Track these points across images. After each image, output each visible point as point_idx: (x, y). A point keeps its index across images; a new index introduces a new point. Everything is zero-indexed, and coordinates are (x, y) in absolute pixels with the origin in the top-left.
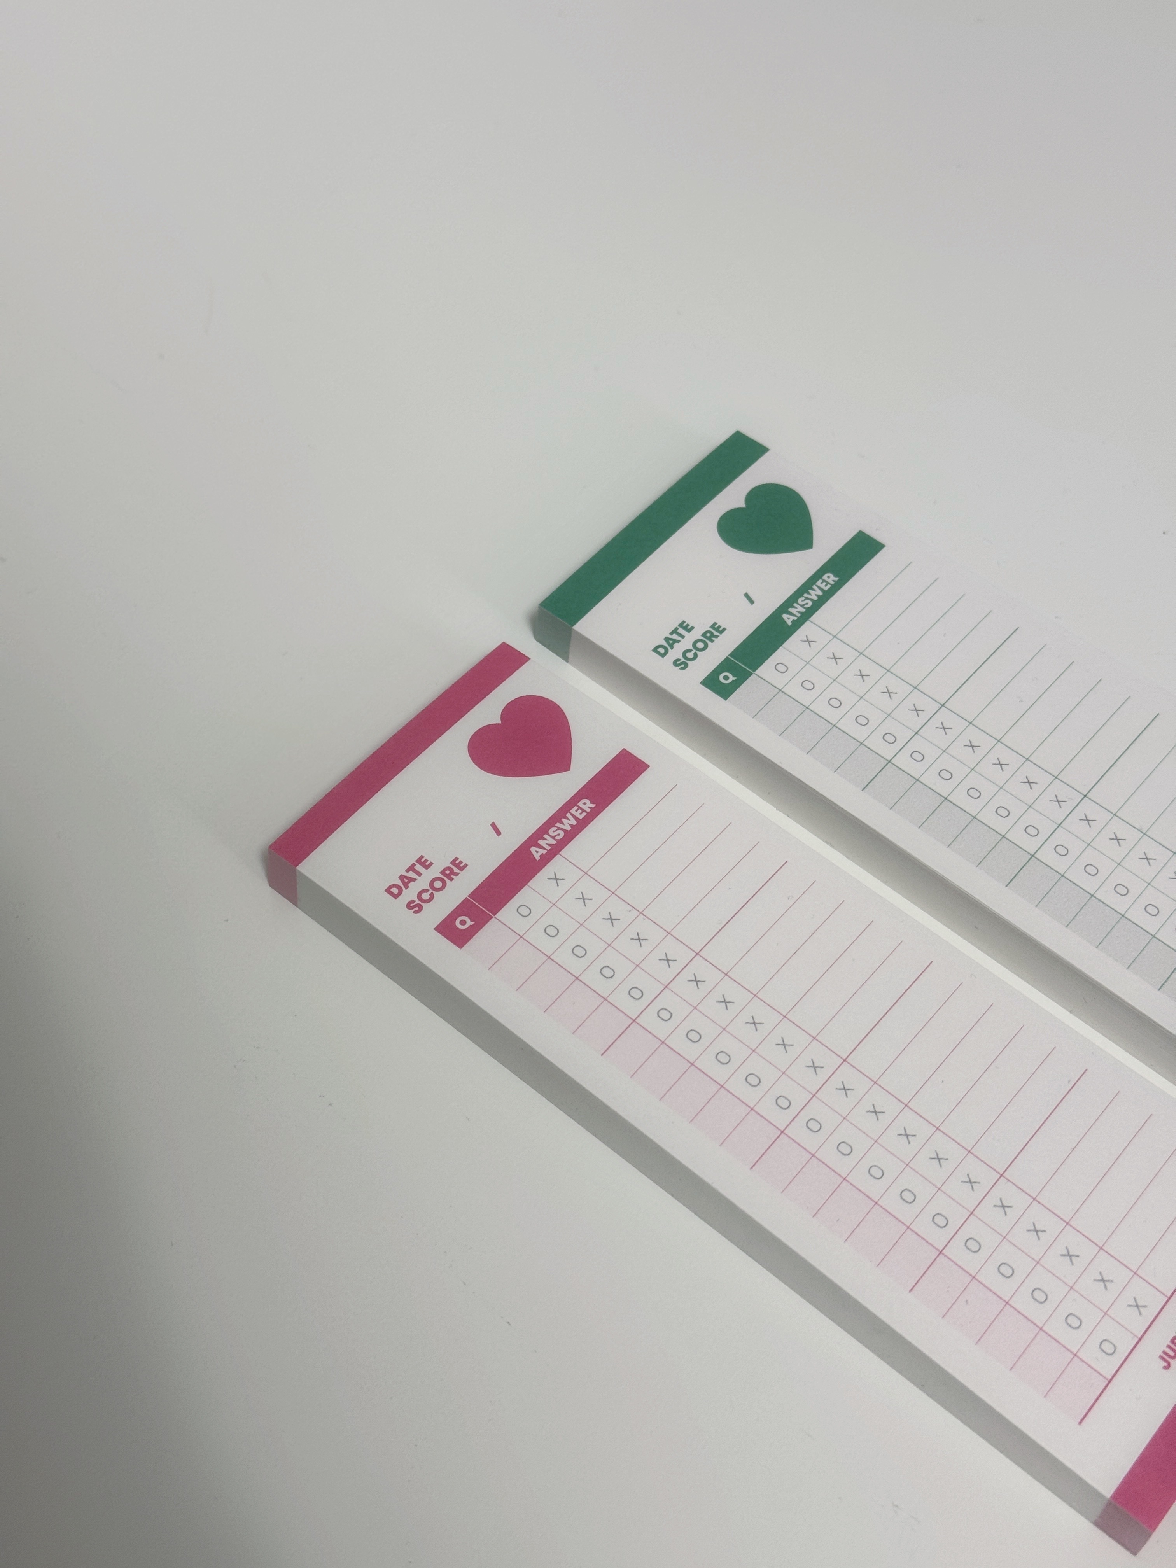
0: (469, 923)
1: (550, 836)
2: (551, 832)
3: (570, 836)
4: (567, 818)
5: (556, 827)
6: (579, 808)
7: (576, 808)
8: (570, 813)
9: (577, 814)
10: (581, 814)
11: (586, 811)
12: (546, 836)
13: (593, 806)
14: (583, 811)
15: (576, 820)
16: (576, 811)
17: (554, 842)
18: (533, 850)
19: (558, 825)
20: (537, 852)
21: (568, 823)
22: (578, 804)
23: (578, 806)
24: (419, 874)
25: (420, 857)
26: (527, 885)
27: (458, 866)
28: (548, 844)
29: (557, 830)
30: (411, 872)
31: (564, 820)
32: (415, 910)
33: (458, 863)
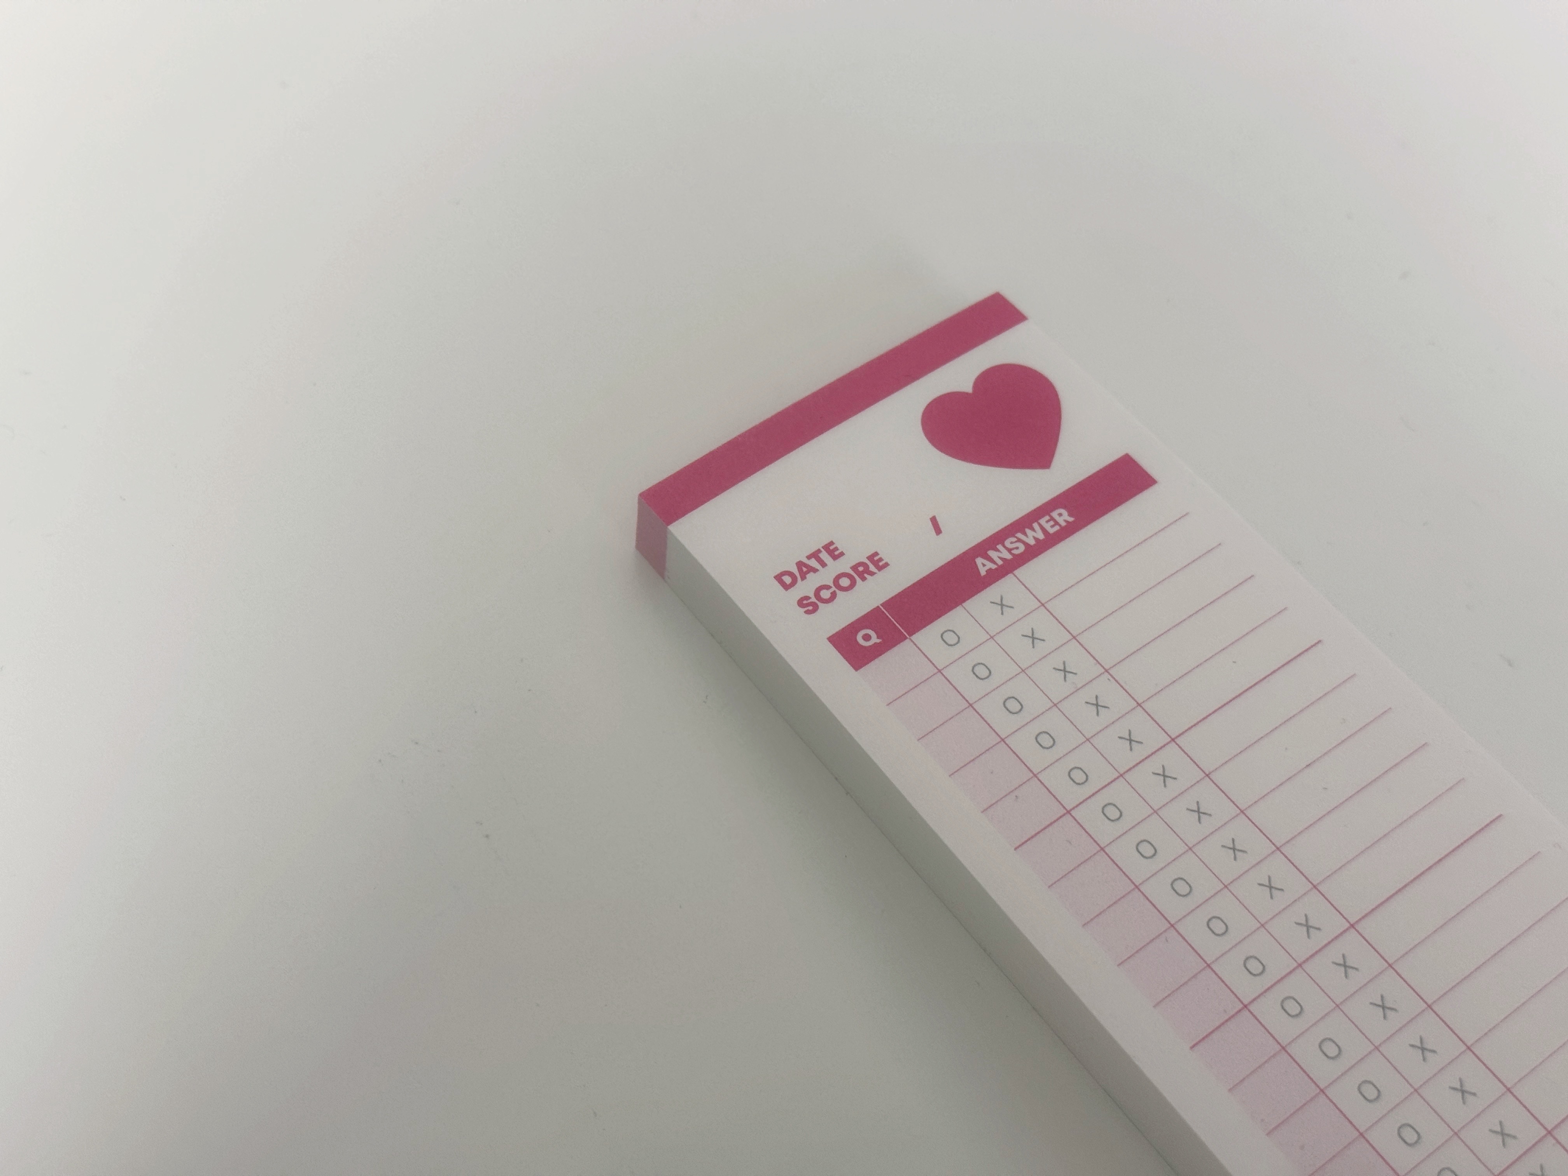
0: (875, 639)
1: (1004, 547)
2: (1007, 543)
3: (1032, 552)
4: (1033, 530)
5: (1016, 537)
6: (1052, 519)
7: (1047, 518)
8: (1039, 523)
9: (1047, 526)
10: (1052, 526)
11: (1060, 525)
12: (1000, 547)
13: (1071, 519)
14: (1056, 523)
15: (1044, 534)
16: (1047, 522)
17: (1008, 556)
18: (979, 561)
19: (1019, 535)
20: (984, 565)
21: (1032, 536)
22: (1051, 514)
23: (1051, 517)
24: (823, 564)
25: (829, 543)
26: (962, 606)
27: (876, 564)
28: (999, 557)
29: (1016, 542)
30: (813, 559)
31: (1028, 531)
32: (806, 609)
33: (877, 560)
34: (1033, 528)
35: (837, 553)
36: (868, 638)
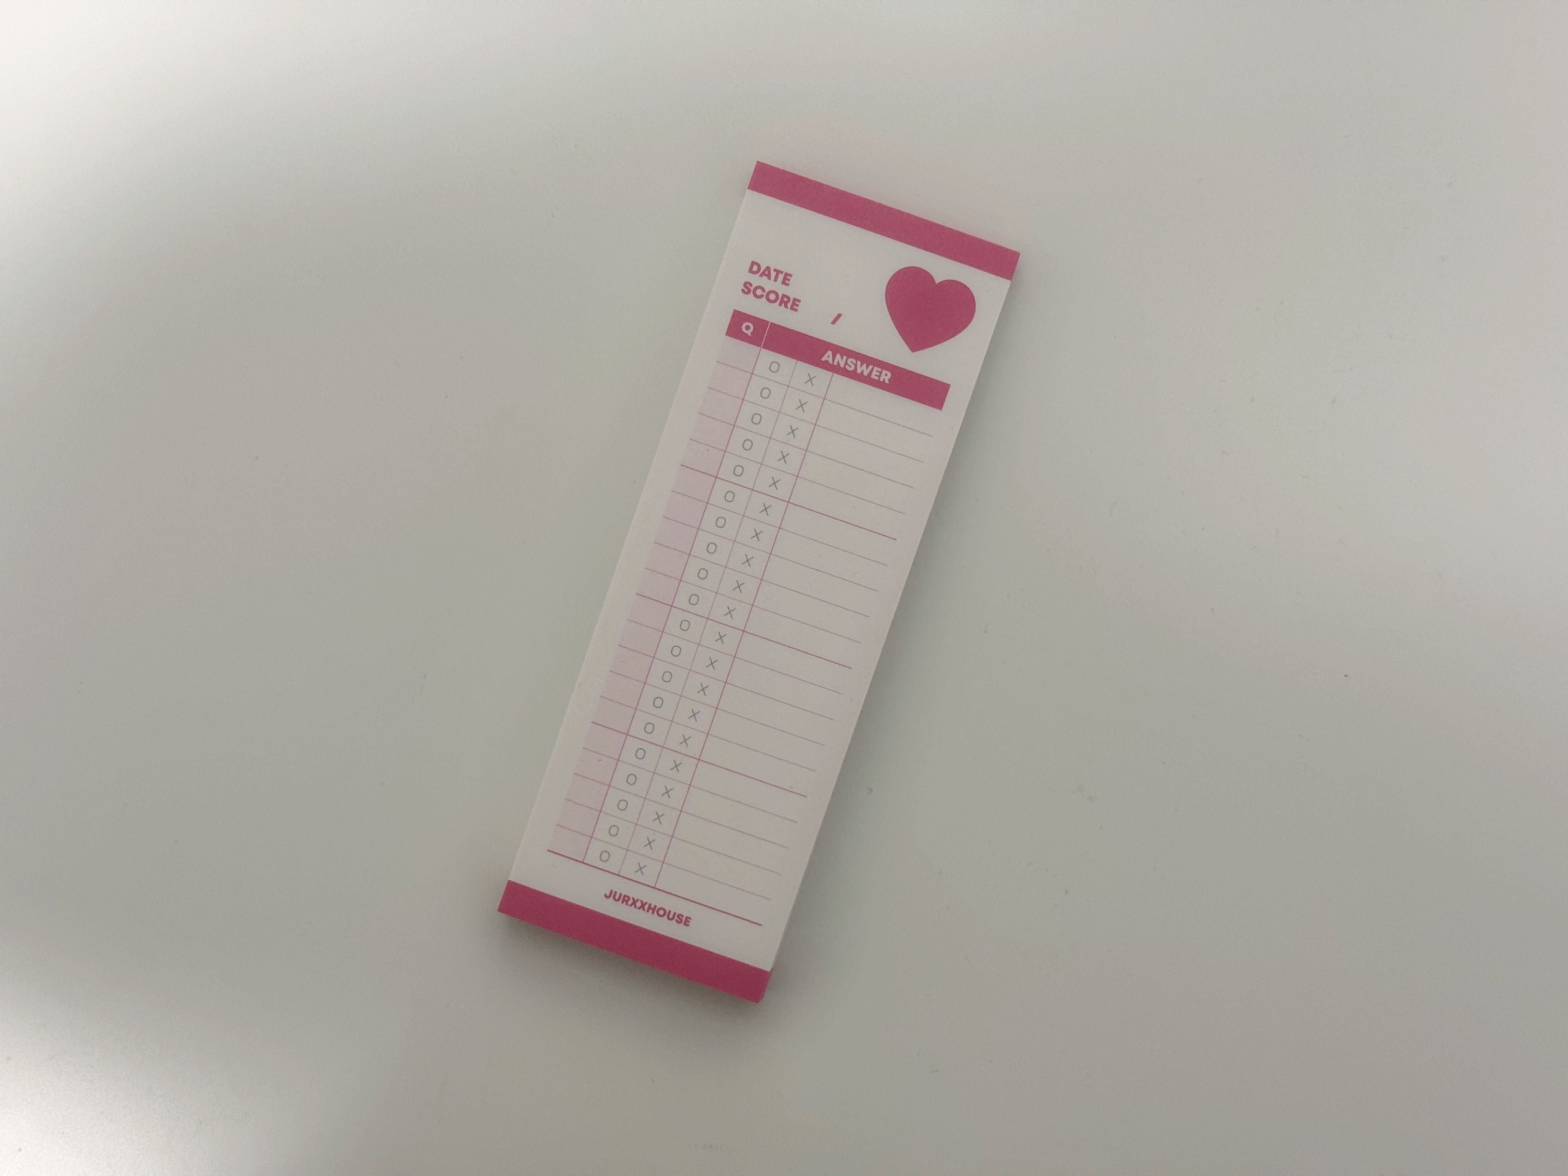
0: (749, 332)
1: (847, 361)
2: (850, 360)
3: (853, 375)
4: (867, 367)
5: (857, 362)
6: (881, 373)
7: (880, 370)
8: (873, 368)
9: (874, 373)
10: (876, 375)
11: (879, 379)
13: (887, 381)
14: (879, 376)
15: (869, 374)
16: (877, 371)
17: (842, 365)
18: (830, 353)
19: (859, 363)
20: (828, 357)
21: (863, 369)
22: (884, 370)
23: (882, 371)
24: (776, 280)
25: (789, 274)
26: (797, 362)
27: (794, 304)
28: (838, 362)
29: (854, 364)
30: (775, 273)
31: (865, 365)
32: (744, 288)
33: (796, 304)
34: (869, 366)
35: (787, 282)
36: (748, 329)
